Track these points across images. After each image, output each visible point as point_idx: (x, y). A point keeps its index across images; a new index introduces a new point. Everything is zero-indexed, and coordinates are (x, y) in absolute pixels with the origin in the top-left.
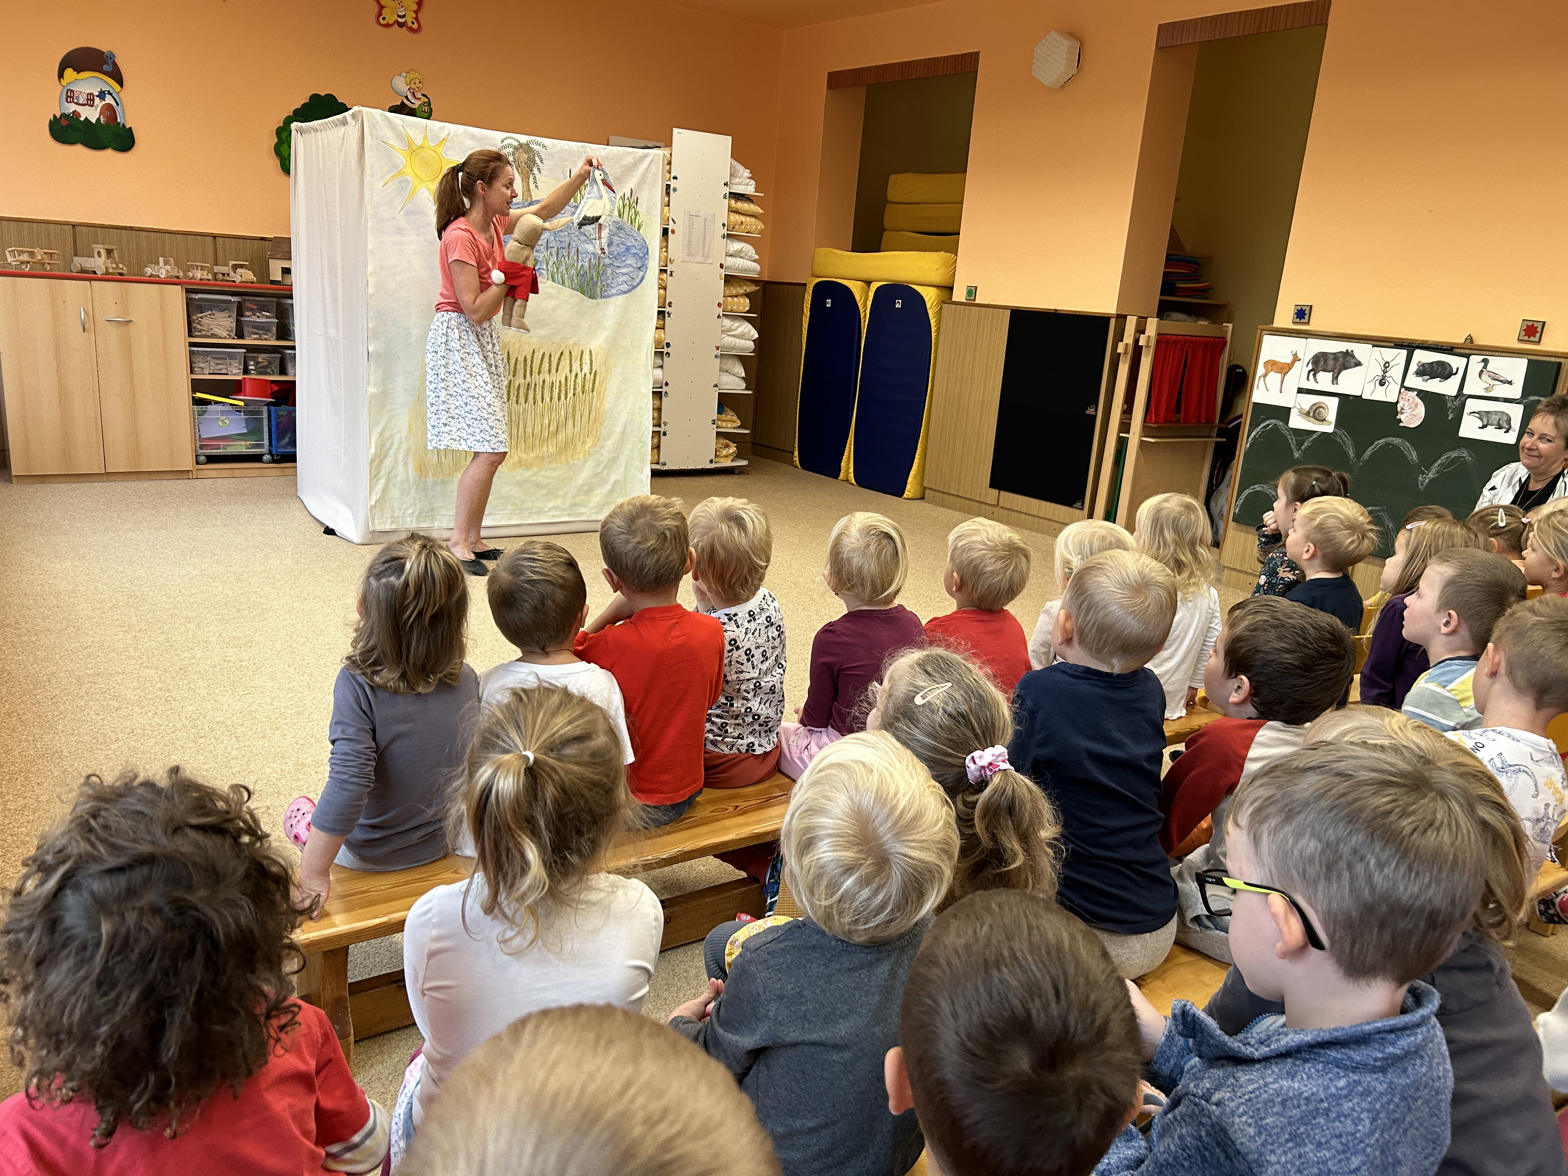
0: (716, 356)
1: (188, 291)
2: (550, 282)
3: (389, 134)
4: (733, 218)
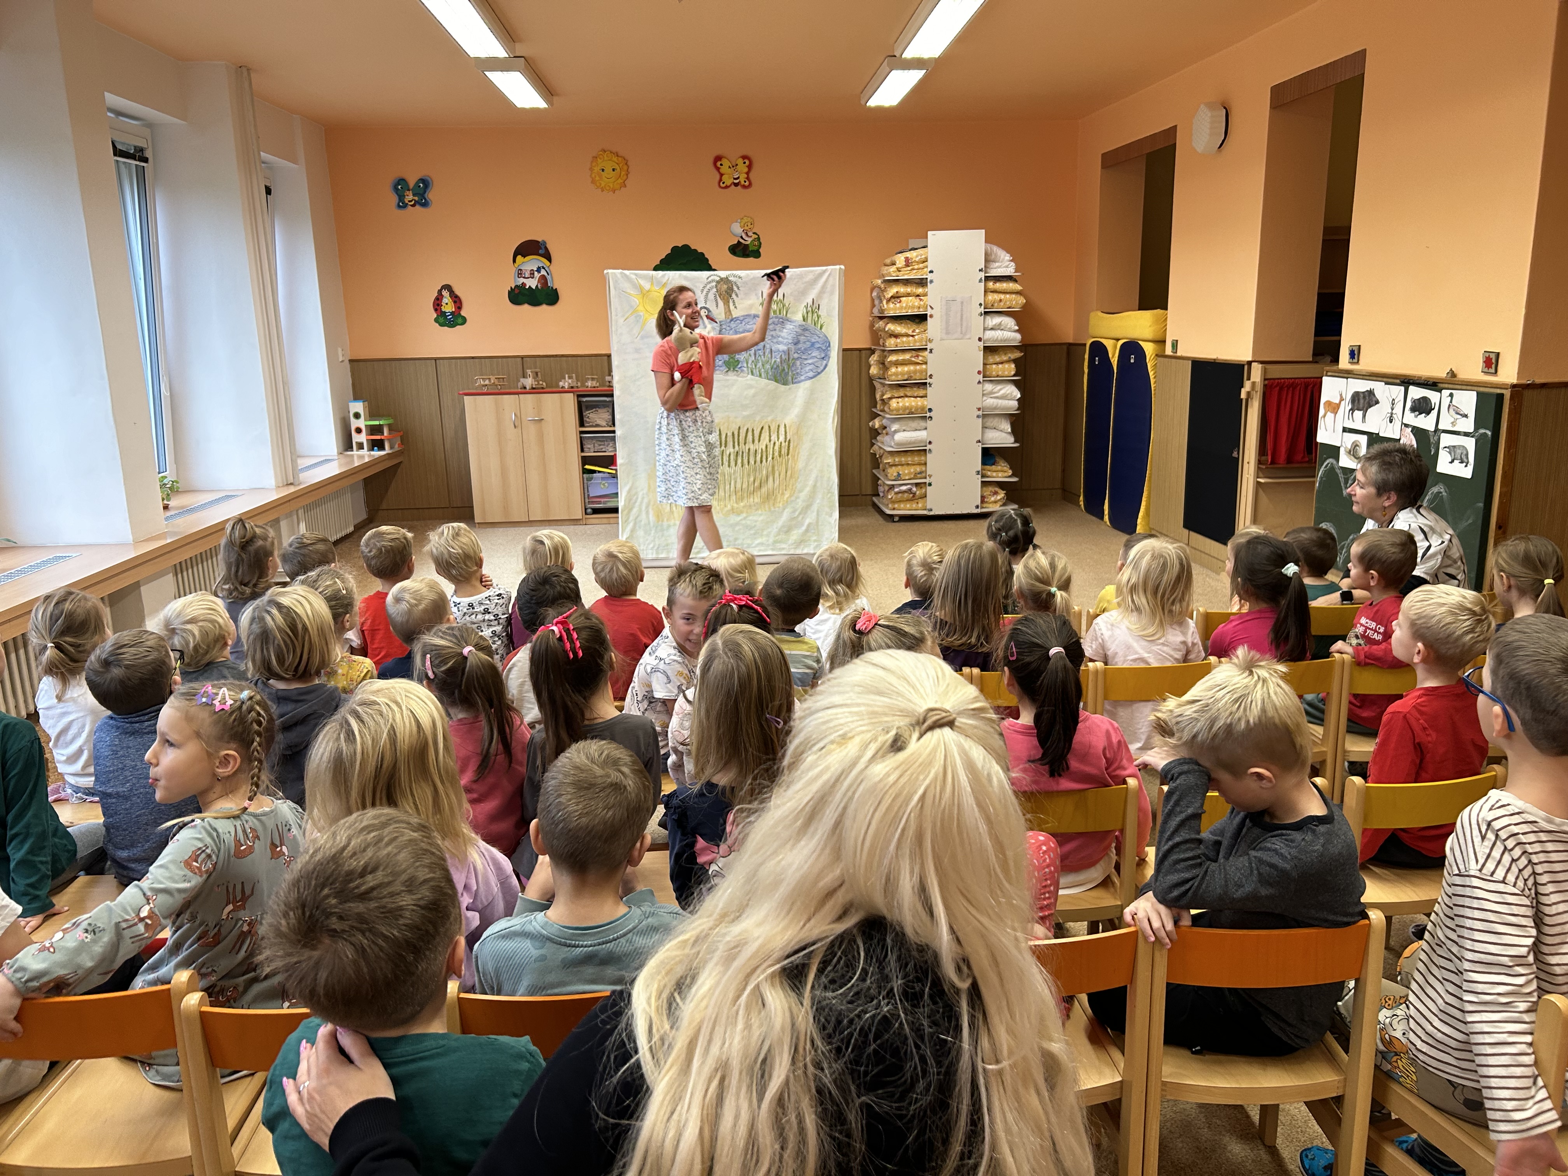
0: (978, 417)
1: (579, 396)
2: (750, 376)
3: (626, 286)
4: (991, 297)
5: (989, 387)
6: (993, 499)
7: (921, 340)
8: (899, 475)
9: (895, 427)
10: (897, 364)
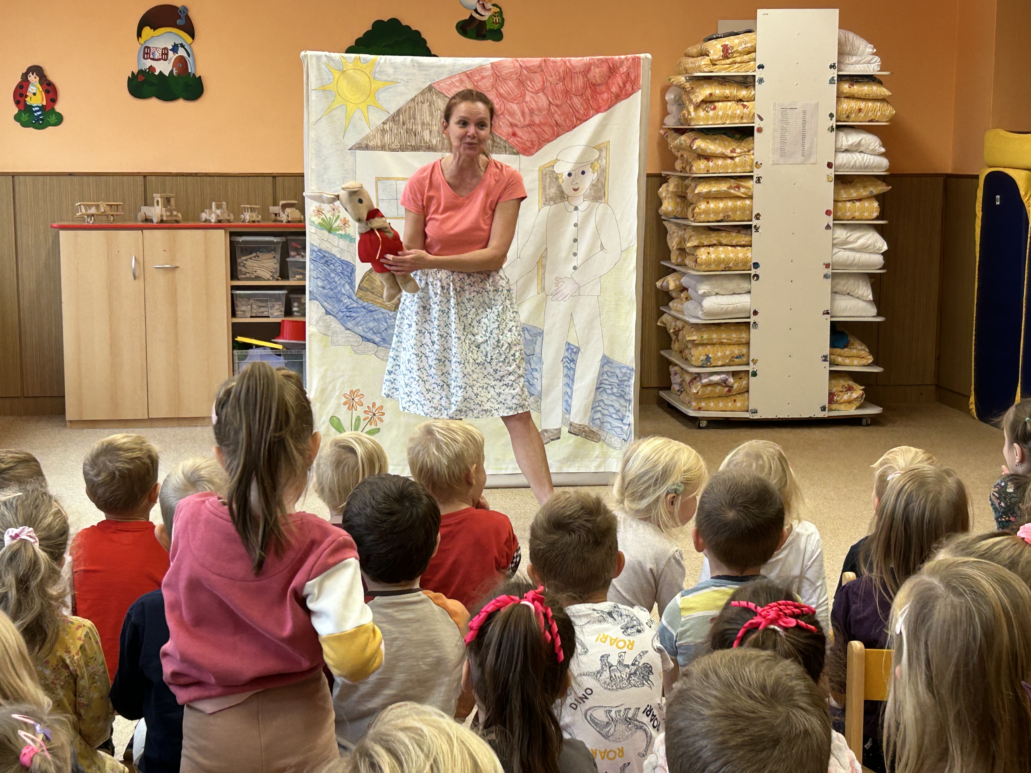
0: (826, 276)
1: (232, 234)
4: (847, 105)
5: (841, 234)
6: (846, 397)
7: (744, 164)
8: (708, 358)
9: (703, 289)
10: (708, 197)
